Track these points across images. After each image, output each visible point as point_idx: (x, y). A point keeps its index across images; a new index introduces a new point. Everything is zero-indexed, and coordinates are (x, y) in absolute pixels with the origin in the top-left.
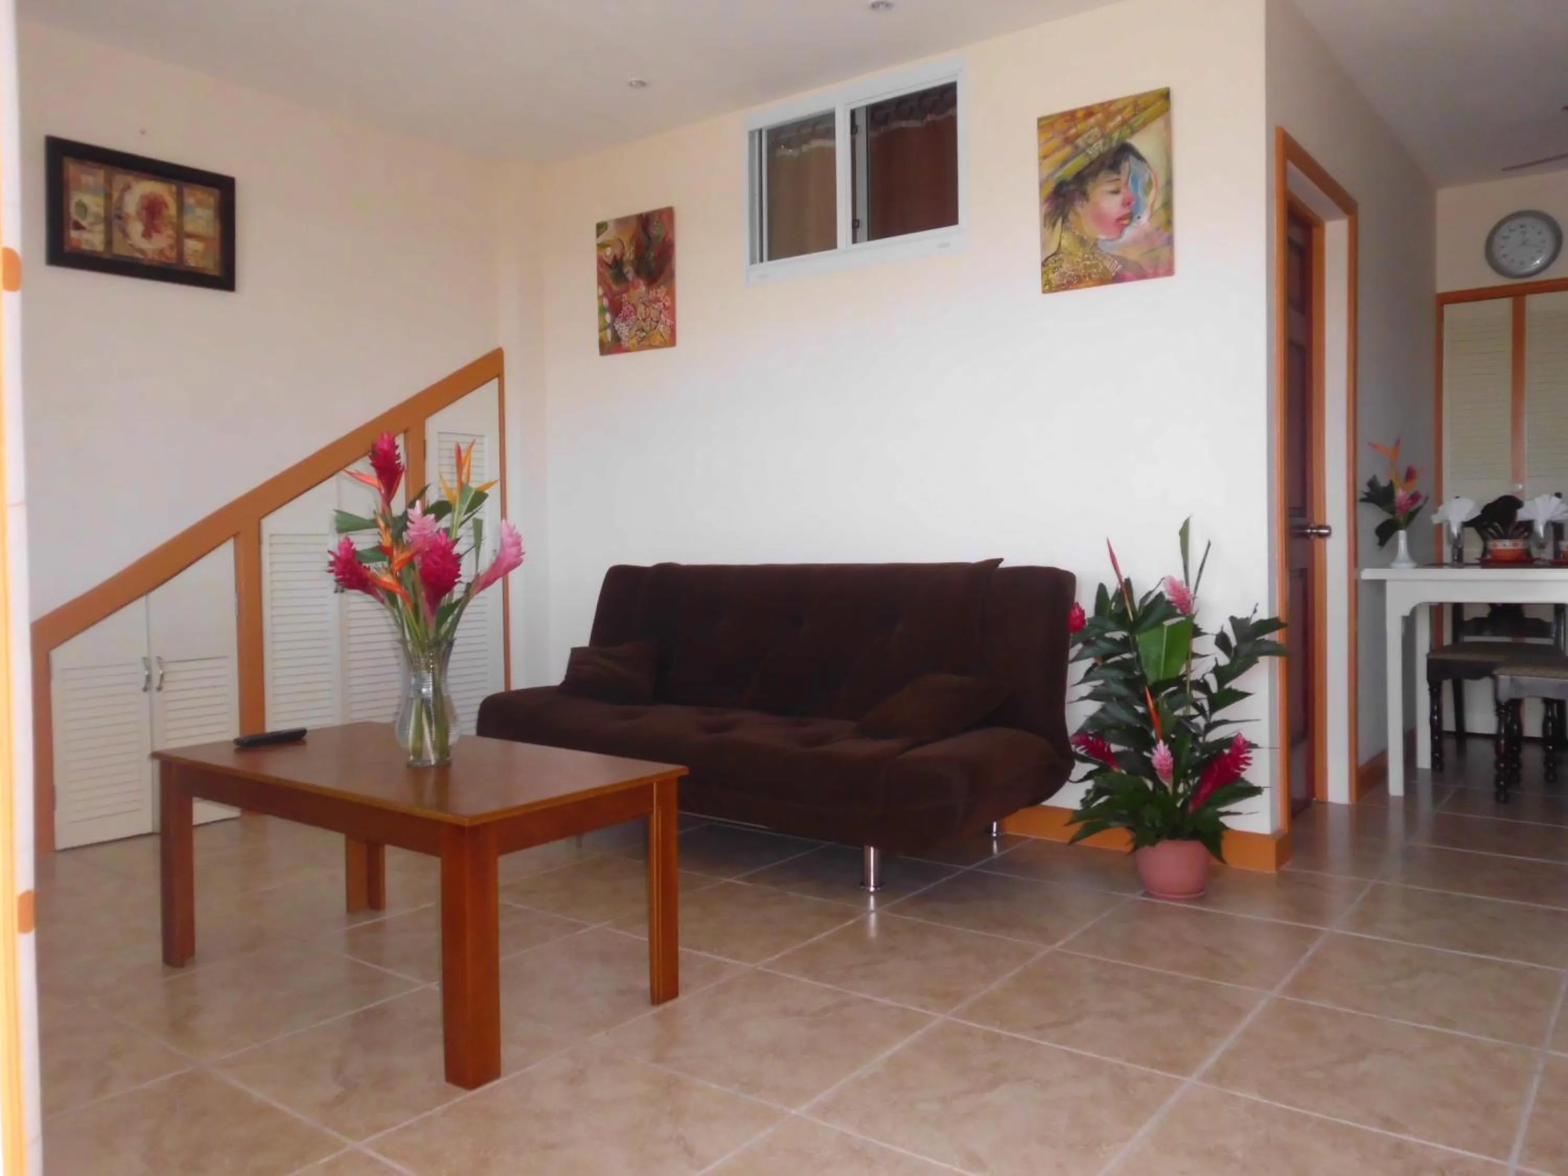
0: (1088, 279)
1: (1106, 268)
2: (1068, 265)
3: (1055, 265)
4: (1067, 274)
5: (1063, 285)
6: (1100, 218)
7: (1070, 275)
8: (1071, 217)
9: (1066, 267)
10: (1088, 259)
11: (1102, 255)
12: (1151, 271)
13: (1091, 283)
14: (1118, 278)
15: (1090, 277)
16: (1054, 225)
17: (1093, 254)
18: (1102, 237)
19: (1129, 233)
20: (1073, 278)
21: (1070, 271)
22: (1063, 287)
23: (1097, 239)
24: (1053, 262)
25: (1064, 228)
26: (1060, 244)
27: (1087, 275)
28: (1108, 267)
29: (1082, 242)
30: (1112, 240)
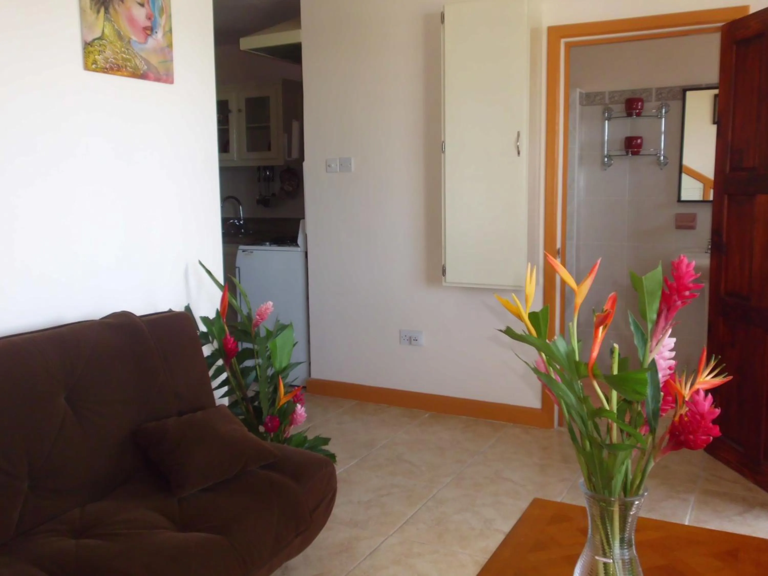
0: (124, 69)
1: (136, 65)
2: (109, 52)
3: (100, 49)
4: (109, 61)
5: (107, 69)
6: (132, 21)
7: (111, 62)
8: (111, 10)
9: (108, 53)
10: (124, 53)
11: (134, 54)
12: (164, 77)
13: (125, 74)
14: (144, 76)
15: (126, 68)
16: (98, 12)
17: (128, 49)
18: (134, 38)
19: (151, 42)
20: (113, 65)
21: (111, 58)
22: (106, 70)
23: (130, 38)
24: (98, 45)
25: (107, 19)
26: (103, 31)
27: (124, 66)
28: (138, 65)
29: (120, 37)
30: (140, 43)
